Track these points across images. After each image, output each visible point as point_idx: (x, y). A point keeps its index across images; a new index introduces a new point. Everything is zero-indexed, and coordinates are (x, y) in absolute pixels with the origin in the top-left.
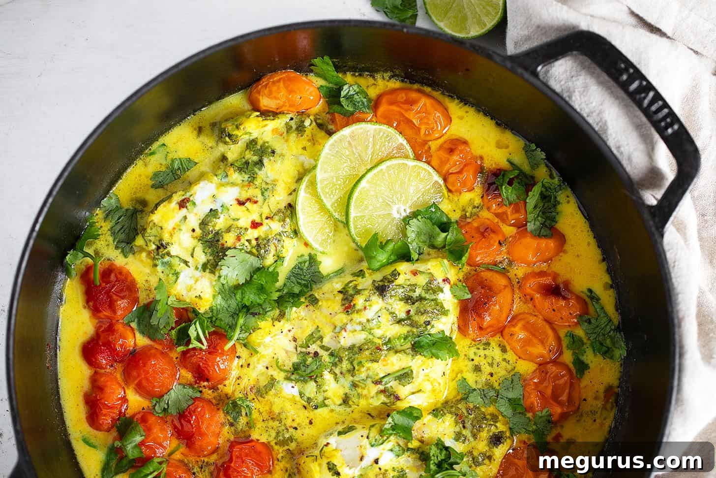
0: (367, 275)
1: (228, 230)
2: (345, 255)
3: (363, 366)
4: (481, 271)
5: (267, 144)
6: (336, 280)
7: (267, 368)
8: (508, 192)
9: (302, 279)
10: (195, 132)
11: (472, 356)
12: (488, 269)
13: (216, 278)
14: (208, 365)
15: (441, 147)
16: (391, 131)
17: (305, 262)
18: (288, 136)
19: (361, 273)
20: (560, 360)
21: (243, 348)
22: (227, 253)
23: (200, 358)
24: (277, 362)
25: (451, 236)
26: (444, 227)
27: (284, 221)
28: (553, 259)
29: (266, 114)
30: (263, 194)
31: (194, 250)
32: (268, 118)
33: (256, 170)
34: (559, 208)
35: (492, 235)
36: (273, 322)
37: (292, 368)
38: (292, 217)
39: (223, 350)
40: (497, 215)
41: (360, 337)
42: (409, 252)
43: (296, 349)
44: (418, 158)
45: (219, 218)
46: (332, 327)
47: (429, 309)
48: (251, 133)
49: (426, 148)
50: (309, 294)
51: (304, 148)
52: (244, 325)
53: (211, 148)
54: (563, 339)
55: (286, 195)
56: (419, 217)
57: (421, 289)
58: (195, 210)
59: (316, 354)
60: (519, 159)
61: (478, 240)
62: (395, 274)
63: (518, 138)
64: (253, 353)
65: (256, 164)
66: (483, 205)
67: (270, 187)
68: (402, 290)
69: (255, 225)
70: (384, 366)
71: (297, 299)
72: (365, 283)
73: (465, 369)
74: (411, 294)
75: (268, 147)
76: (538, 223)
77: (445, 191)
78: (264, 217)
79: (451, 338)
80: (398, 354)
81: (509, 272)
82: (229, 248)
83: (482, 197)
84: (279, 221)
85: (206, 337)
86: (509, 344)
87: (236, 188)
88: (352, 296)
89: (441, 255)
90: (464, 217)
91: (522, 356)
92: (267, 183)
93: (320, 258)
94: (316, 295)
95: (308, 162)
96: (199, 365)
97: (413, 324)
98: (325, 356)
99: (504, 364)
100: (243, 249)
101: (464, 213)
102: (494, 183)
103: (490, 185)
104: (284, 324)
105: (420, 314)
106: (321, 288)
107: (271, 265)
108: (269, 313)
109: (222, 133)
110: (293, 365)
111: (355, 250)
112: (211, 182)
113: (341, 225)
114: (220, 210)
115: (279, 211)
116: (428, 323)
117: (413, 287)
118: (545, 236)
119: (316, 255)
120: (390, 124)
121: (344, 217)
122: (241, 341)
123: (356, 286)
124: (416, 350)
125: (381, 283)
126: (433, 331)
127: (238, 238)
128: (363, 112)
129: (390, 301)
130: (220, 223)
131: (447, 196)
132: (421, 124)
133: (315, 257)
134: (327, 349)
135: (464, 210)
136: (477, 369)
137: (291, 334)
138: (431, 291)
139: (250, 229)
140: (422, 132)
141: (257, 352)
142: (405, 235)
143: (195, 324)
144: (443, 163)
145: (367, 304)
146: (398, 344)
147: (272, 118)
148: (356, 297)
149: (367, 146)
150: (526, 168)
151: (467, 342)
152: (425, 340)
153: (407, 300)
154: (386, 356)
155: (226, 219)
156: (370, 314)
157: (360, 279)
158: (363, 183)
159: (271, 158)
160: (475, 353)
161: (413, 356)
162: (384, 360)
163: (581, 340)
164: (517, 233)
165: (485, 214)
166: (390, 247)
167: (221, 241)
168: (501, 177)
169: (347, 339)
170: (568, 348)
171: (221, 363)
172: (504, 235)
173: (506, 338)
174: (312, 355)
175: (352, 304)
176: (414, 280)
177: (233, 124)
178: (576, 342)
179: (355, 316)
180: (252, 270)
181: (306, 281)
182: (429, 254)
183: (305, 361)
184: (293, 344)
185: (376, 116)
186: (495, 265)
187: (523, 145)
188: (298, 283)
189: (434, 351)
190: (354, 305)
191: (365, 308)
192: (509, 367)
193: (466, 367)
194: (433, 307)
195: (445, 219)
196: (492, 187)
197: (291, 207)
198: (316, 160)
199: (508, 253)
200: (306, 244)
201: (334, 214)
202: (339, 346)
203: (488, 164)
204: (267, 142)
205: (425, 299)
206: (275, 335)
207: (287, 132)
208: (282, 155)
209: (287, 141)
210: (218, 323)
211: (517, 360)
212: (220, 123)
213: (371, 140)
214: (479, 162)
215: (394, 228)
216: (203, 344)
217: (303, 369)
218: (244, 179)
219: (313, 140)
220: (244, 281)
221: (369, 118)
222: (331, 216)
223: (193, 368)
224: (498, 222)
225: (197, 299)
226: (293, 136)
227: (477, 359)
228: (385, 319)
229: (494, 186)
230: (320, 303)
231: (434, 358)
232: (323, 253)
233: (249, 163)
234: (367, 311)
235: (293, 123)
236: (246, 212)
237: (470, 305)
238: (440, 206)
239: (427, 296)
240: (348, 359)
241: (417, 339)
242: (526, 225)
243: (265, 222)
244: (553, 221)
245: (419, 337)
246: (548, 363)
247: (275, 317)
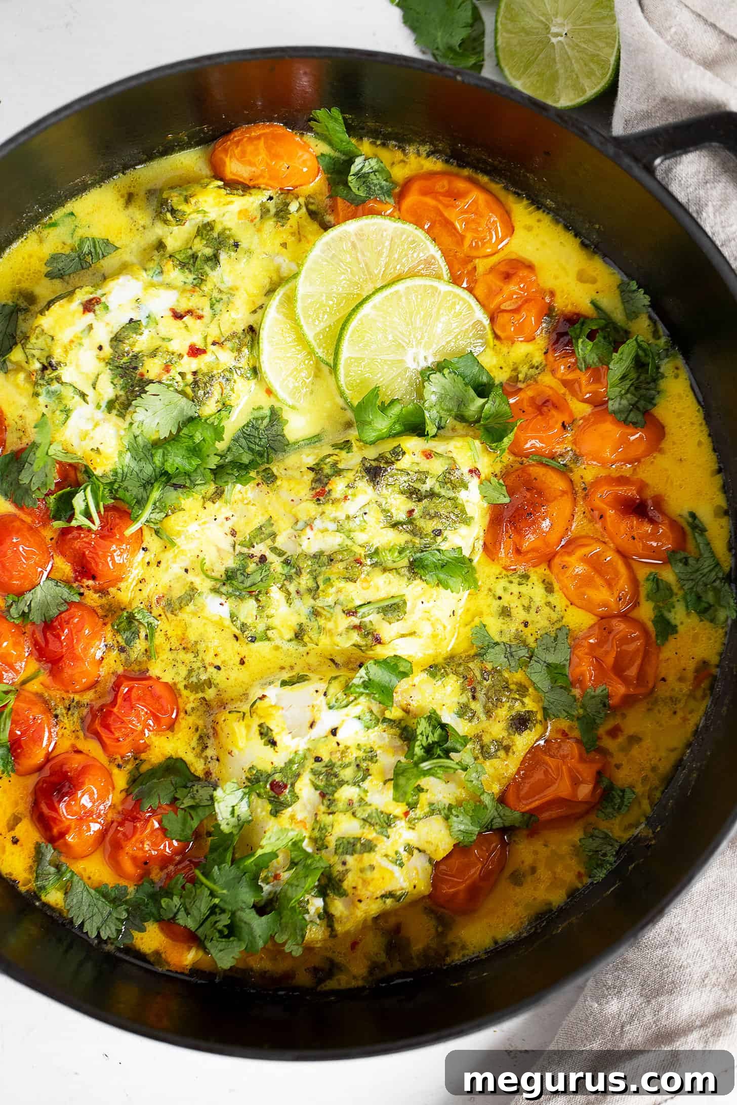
0: (355, 449)
1: (153, 354)
2: (325, 414)
3: (332, 586)
4: (530, 465)
5: (227, 232)
6: (307, 450)
7: (186, 571)
8: (584, 349)
9: (255, 444)
10: (122, 201)
11: (500, 593)
12: (542, 463)
13: (126, 425)
14: (97, 554)
15: (492, 269)
16: (420, 234)
17: (263, 418)
18: (262, 223)
19: (346, 445)
20: (634, 614)
21: (154, 535)
22: (147, 388)
23: (86, 543)
24: (203, 564)
25: (490, 405)
26: (483, 390)
27: (239, 350)
28: (643, 460)
29: (234, 186)
30: (212, 307)
31: (97, 378)
32: (235, 192)
33: (207, 269)
34: (663, 384)
35: (554, 412)
36: (204, 503)
37: (224, 576)
38: (252, 347)
39: (122, 535)
40: (565, 383)
41: (330, 542)
42: (423, 423)
43: (234, 547)
44: (456, 280)
45: (141, 334)
46: (293, 521)
47: (443, 512)
48: (205, 212)
49: (470, 267)
50: (263, 467)
51: (284, 245)
52: (159, 500)
53: (144, 227)
54: (642, 583)
55: (248, 313)
56: (446, 371)
57: (434, 480)
58: (108, 317)
59: (263, 559)
60: (611, 303)
61: (533, 415)
62: (398, 453)
63: (612, 270)
64: (168, 546)
65: (208, 259)
66: (546, 365)
67: (224, 297)
68: (406, 478)
69: (195, 352)
70: (363, 588)
71: (243, 473)
72: (352, 460)
73: (485, 609)
74: (417, 485)
75: (229, 237)
76: (624, 402)
77: (490, 336)
78: (210, 341)
79: (471, 560)
80: (387, 574)
81: (571, 471)
82: (151, 382)
83: (545, 353)
84: (232, 351)
85: (99, 512)
86: (559, 581)
87: (175, 292)
88: (328, 477)
89: (471, 433)
90: (514, 379)
91: (576, 601)
92: (220, 291)
93: (286, 414)
94: (275, 470)
95: (286, 265)
96: (84, 554)
97: (416, 532)
98: (275, 561)
99: (547, 610)
100: (171, 386)
101: (514, 374)
102: (566, 334)
103: (561, 335)
104: (221, 507)
105: (428, 517)
106: (283, 460)
107: (211, 416)
108: (198, 488)
109: (162, 205)
110: (227, 571)
111: (342, 409)
112: (137, 278)
113: (326, 369)
114: (144, 322)
115: (234, 335)
116: (438, 533)
117: (423, 476)
118: (635, 424)
119: (281, 409)
120: (419, 224)
121: (332, 357)
122: (152, 525)
123: (335, 464)
124: (416, 570)
125: (374, 464)
126: (444, 546)
127: (167, 369)
128: (381, 202)
129: (384, 491)
130: (141, 342)
131: (492, 344)
132: (466, 229)
133: (279, 413)
134: (281, 554)
135: (515, 369)
136: (505, 612)
137: (229, 524)
138: (449, 485)
139: (186, 357)
140: (467, 243)
141: (173, 544)
142: (421, 397)
143: (85, 491)
144: (492, 293)
145: (350, 492)
146: (388, 558)
147: (240, 192)
148: (333, 479)
149: (380, 254)
150: (618, 316)
151: (496, 569)
152: (431, 558)
153: (411, 493)
154: (368, 575)
155: (152, 338)
156: (351, 507)
157: (343, 454)
158: (367, 308)
159: (233, 254)
160: (505, 589)
161: (409, 579)
162: (365, 580)
163: (669, 588)
164: (592, 414)
165: (547, 379)
166: (396, 410)
167: (141, 370)
168: (577, 326)
169: (313, 542)
170: (649, 598)
171: (117, 555)
172: (571, 414)
173: (555, 570)
174: (256, 559)
175: (327, 489)
176: (425, 465)
177: (180, 194)
178: (660, 591)
179: (329, 508)
180: (180, 419)
181: (262, 446)
182: (454, 429)
183: (244, 567)
184: (230, 539)
185: (399, 210)
186: (553, 459)
187: (619, 282)
188: (250, 449)
189: (442, 576)
190: (330, 491)
191: (346, 498)
192: (554, 616)
193: (488, 608)
194: (450, 510)
195: (484, 379)
196: (562, 339)
197: (252, 330)
198: (299, 265)
199: (575, 442)
200: (269, 392)
201: (317, 350)
202: (299, 551)
203: (561, 304)
204: (230, 229)
205: (439, 496)
206: (204, 523)
207: (262, 217)
208: (249, 252)
209: (259, 230)
210: (120, 494)
211: (567, 606)
212: (161, 191)
213: (387, 243)
214: (547, 300)
215: (405, 383)
216: (93, 522)
217: (241, 578)
218: (187, 281)
219: (299, 235)
220: (167, 435)
221: (389, 212)
222: (312, 353)
223: (75, 556)
224: (564, 394)
225: (92, 453)
226: (270, 223)
227: (506, 598)
228: (375, 518)
229: (566, 339)
230: (278, 482)
231: (441, 587)
232: (293, 407)
233: (197, 258)
234: (348, 502)
235: (271, 205)
236: (184, 331)
237: (507, 514)
238: (480, 359)
239: (443, 492)
240: (311, 572)
241: (418, 555)
242: (607, 402)
243: (211, 348)
244: (650, 403)
245: (422, 551)
246: (615, 616)
247: (208, 495)
